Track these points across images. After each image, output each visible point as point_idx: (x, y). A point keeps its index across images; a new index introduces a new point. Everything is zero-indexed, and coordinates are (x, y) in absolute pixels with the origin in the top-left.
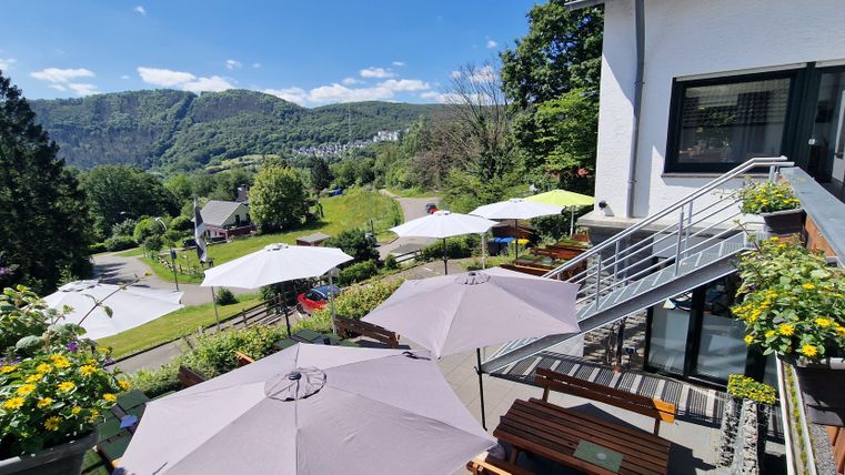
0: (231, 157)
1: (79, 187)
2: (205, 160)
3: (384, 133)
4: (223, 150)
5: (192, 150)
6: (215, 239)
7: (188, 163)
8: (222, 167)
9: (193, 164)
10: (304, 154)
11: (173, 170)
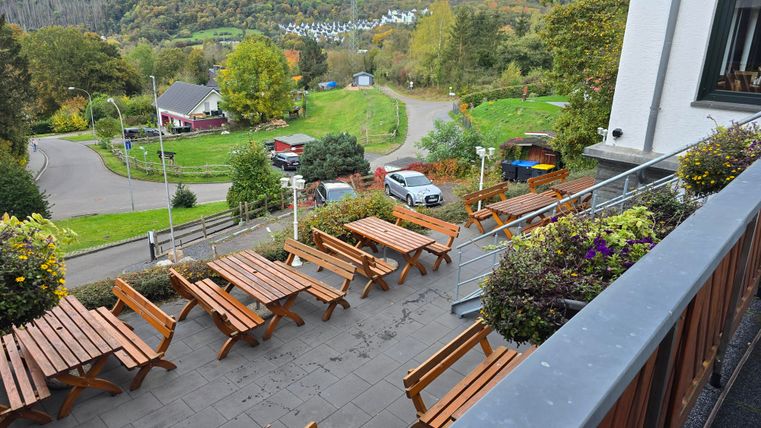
0: (205, 27)
1: (21, 54)
2: (173, 28)
3: (395, 12)
4: (194, 19)
5: (157, 16)
6: (179, 130)
7: (152, 31)
8: (193, 40)
9: (159, 32)
10: (295, 30)
11: (133, 39)
